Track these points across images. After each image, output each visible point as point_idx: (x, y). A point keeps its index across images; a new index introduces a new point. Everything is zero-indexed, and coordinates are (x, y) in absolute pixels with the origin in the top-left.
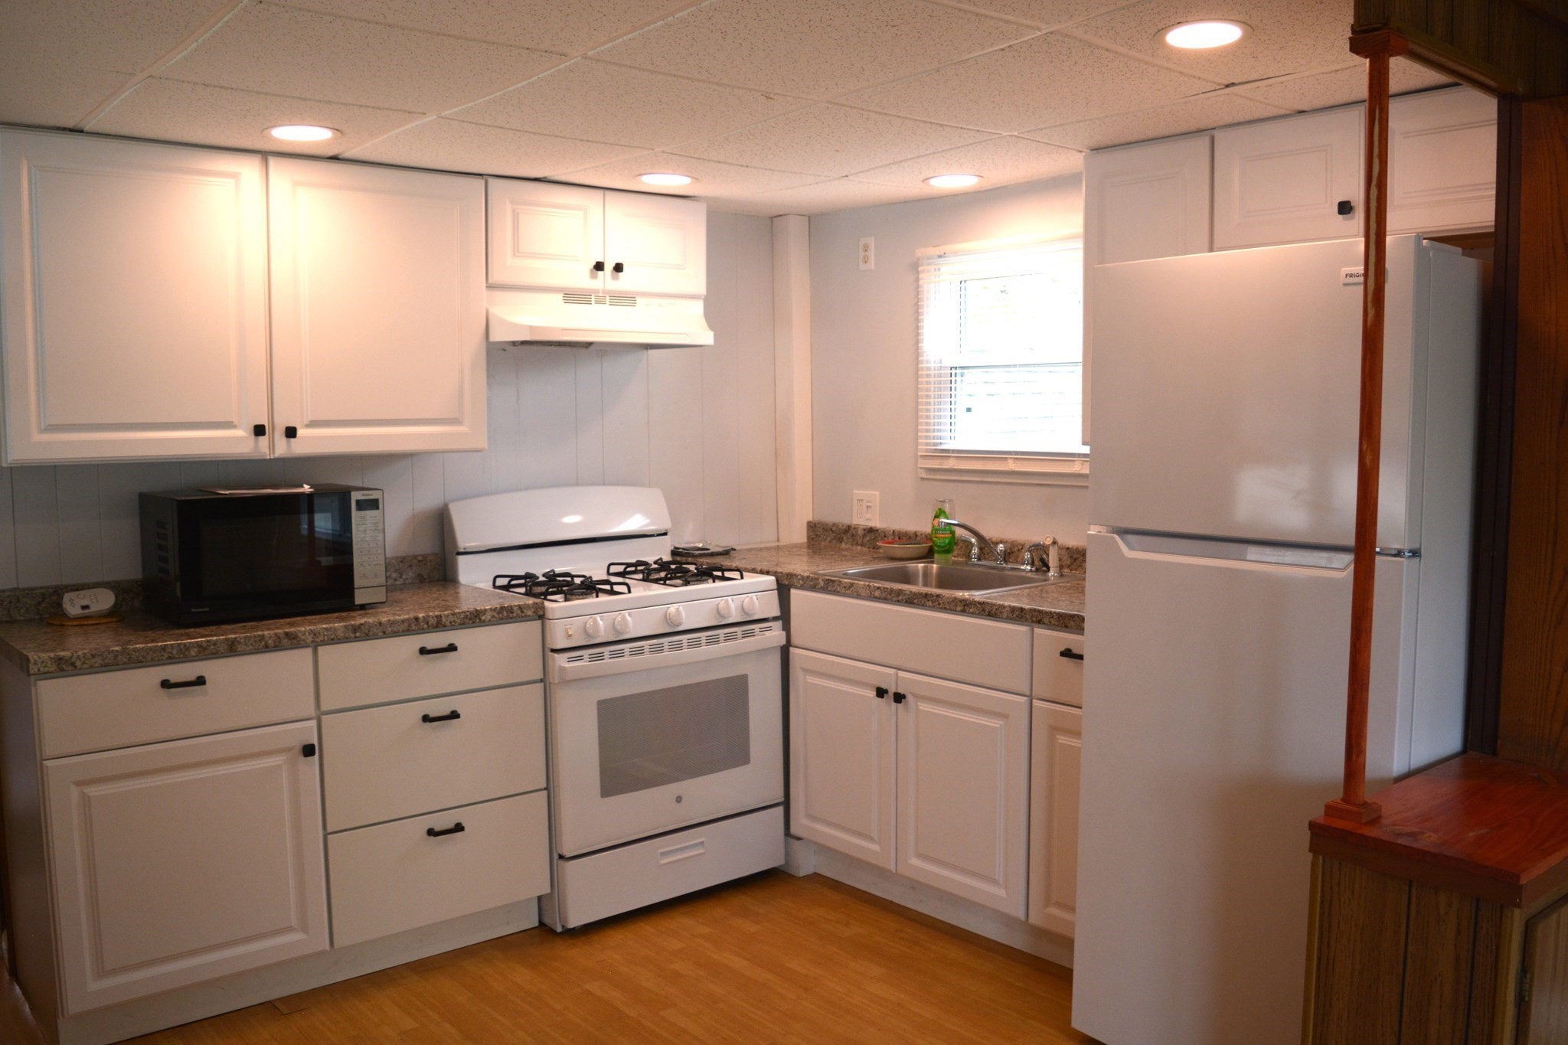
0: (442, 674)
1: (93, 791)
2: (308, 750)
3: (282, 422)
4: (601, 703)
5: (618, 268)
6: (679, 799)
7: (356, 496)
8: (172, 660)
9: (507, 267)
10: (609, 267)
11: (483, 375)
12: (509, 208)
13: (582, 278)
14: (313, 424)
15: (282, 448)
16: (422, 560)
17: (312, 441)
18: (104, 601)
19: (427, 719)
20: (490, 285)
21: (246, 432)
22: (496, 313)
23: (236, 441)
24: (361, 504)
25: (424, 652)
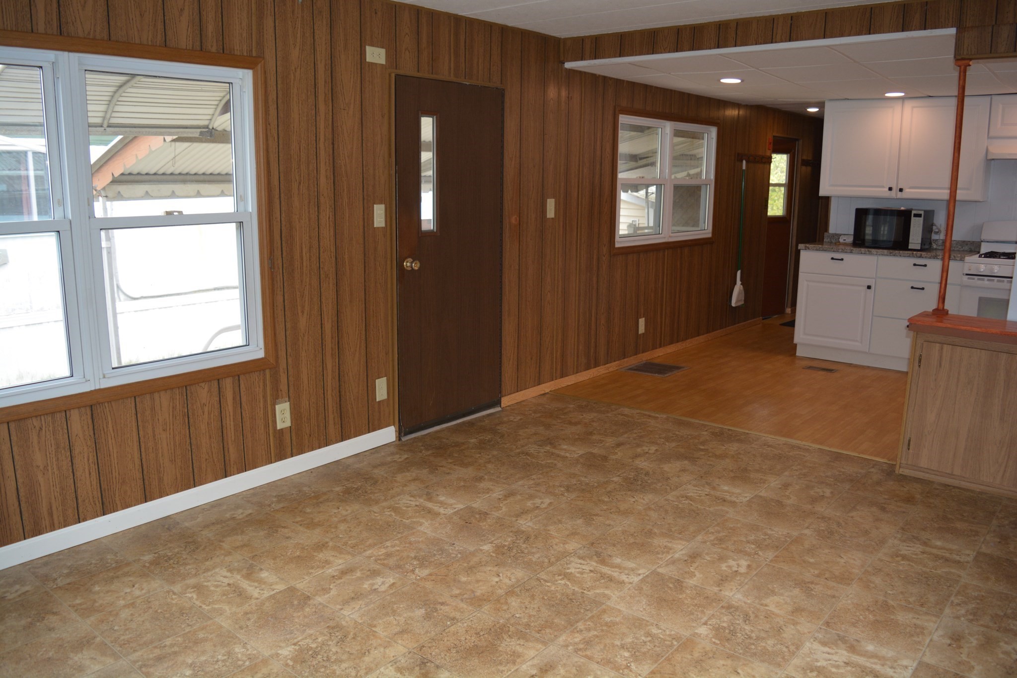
0: (919, 273)
1: (810, 284)
2: (869, 287)
3: (900, 187)
4: (982, 298)
7: (913, 212)
8: (834, 252)
9: (998, 129)
12: (1001, 106)
14: (911, 188)
15: (900, 195)
16: (972, 243)
17: (909, 193)
18: (851, 240)
19: (912, 288)
20: (989, 137)
21: (887, 189)
22: (991, 149)
23: (883, 192)
24: (916, 215)
25: (915, 265)
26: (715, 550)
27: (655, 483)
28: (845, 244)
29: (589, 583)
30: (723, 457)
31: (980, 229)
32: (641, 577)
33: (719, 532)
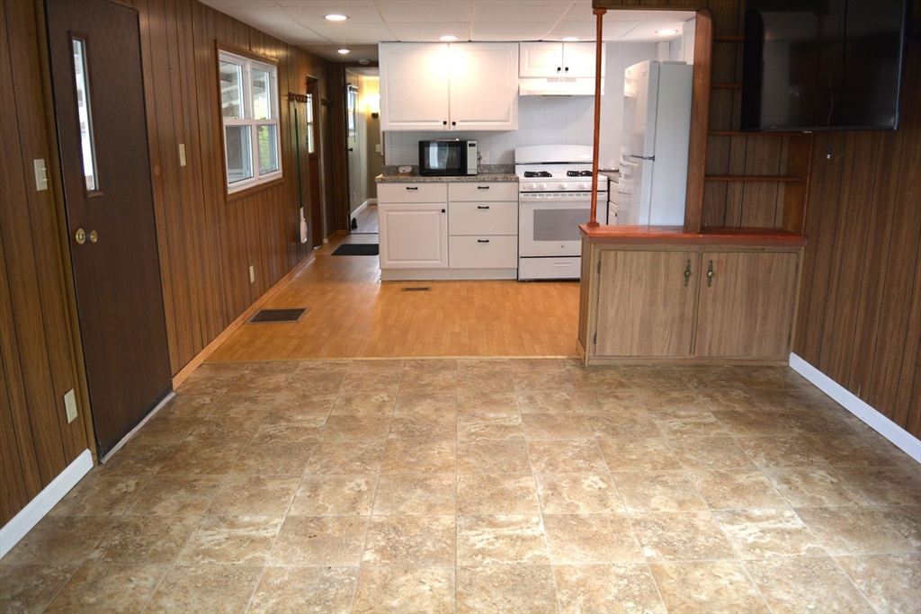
0: (484, 195)
1: (389, 213)
2: (443, 211)
3: (453, 121)
4: (535, 211)
5: (567, 69)
6: (563, 247)
7: (469, 142)
8: (409, 182)
9: (525, 71)
10: (563, 69)
11: (517, 107)
12: (527, 51)
13: (554, 73)
14: (461, 121)
15: (452, 128)
16: (507, 166)
17: (460, 126)
18: (409, 169)
19: (479, 207)
20: (520, 77)
21: (442, 123)
22: (522, 87)
23: (439, 126)
24: (470, 145)
25: (479, 188)
26: (328, 478)
27: (232, 432)
28: (405, 174)
29: (233, 552)
30: (277, 389)
31: (513, 153)
32: (279, 527)
33: (320, 460)
